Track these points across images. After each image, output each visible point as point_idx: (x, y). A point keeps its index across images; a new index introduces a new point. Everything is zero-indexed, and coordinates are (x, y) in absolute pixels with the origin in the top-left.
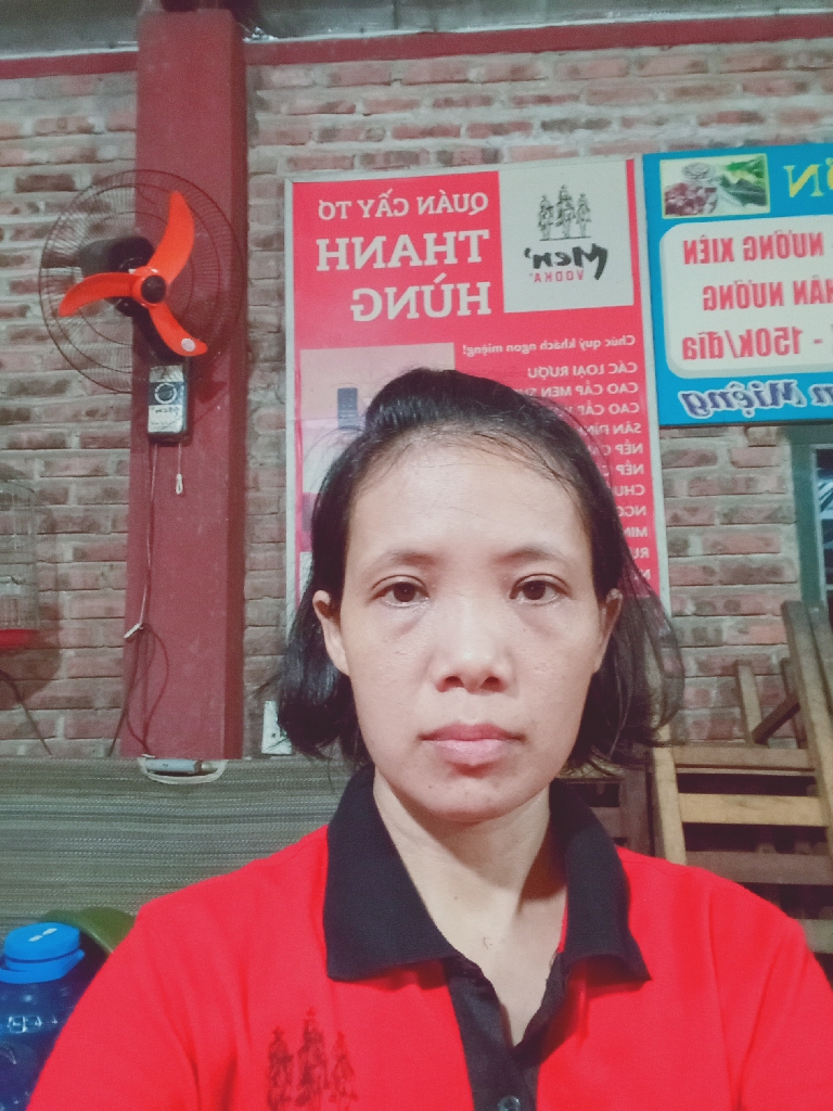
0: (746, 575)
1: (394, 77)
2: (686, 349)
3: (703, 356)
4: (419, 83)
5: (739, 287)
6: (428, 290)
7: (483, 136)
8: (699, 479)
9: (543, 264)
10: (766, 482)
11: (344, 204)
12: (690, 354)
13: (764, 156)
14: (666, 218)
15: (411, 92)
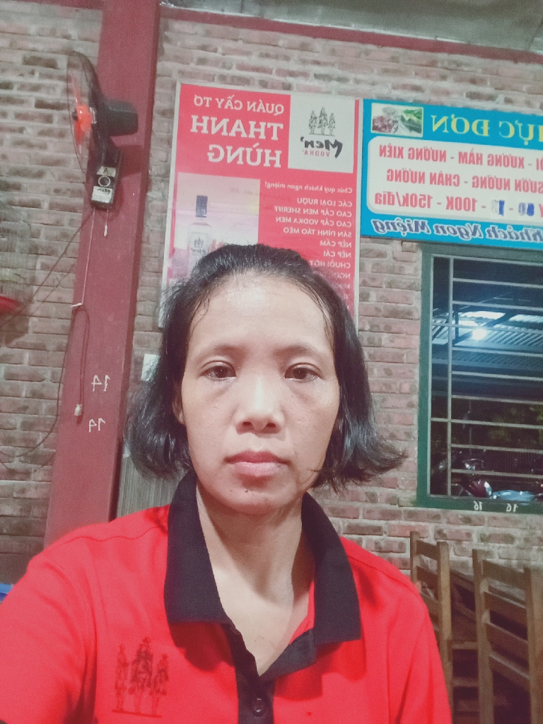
0: (395, 314)
1: (240, 37)
3: (384, 203)
4: (254, 43)
5: (408, 173)
6: (249, 150)
7: (284, 76)
8: (377, 264)
9: (310, 145)
10: (409, 269)
11: (208, 99)
12: (378, 201)
13: (423, 108)
14: (372, 132)
15: (248, 47)
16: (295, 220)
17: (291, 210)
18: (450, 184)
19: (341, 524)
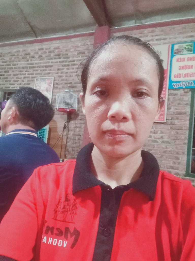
0: (180, 114)
3: (177, 77)
5: (186, 66)
8: (174, 98)
10: (186, 98)
12: (175, 77)
13: (193, 43)
14: (174, 54)
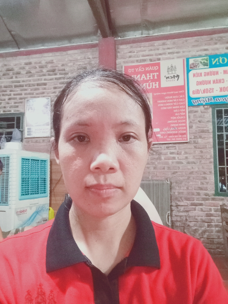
0: (203, 131)
1: (142, 46)
2: (193, 92)
3: (196, 94)
5: (204, 81)
6: (148, 84)
7: (157, 56)
8: (195, 115)
9: (168, 78)
10: (207, 115)
11: (133, 69)
13: (208, 57)
14: (190, 69)
15: (145, 48)
16: (165, 105)
17: (163, 101)
18: (221, 83)
19: (188, 203)
